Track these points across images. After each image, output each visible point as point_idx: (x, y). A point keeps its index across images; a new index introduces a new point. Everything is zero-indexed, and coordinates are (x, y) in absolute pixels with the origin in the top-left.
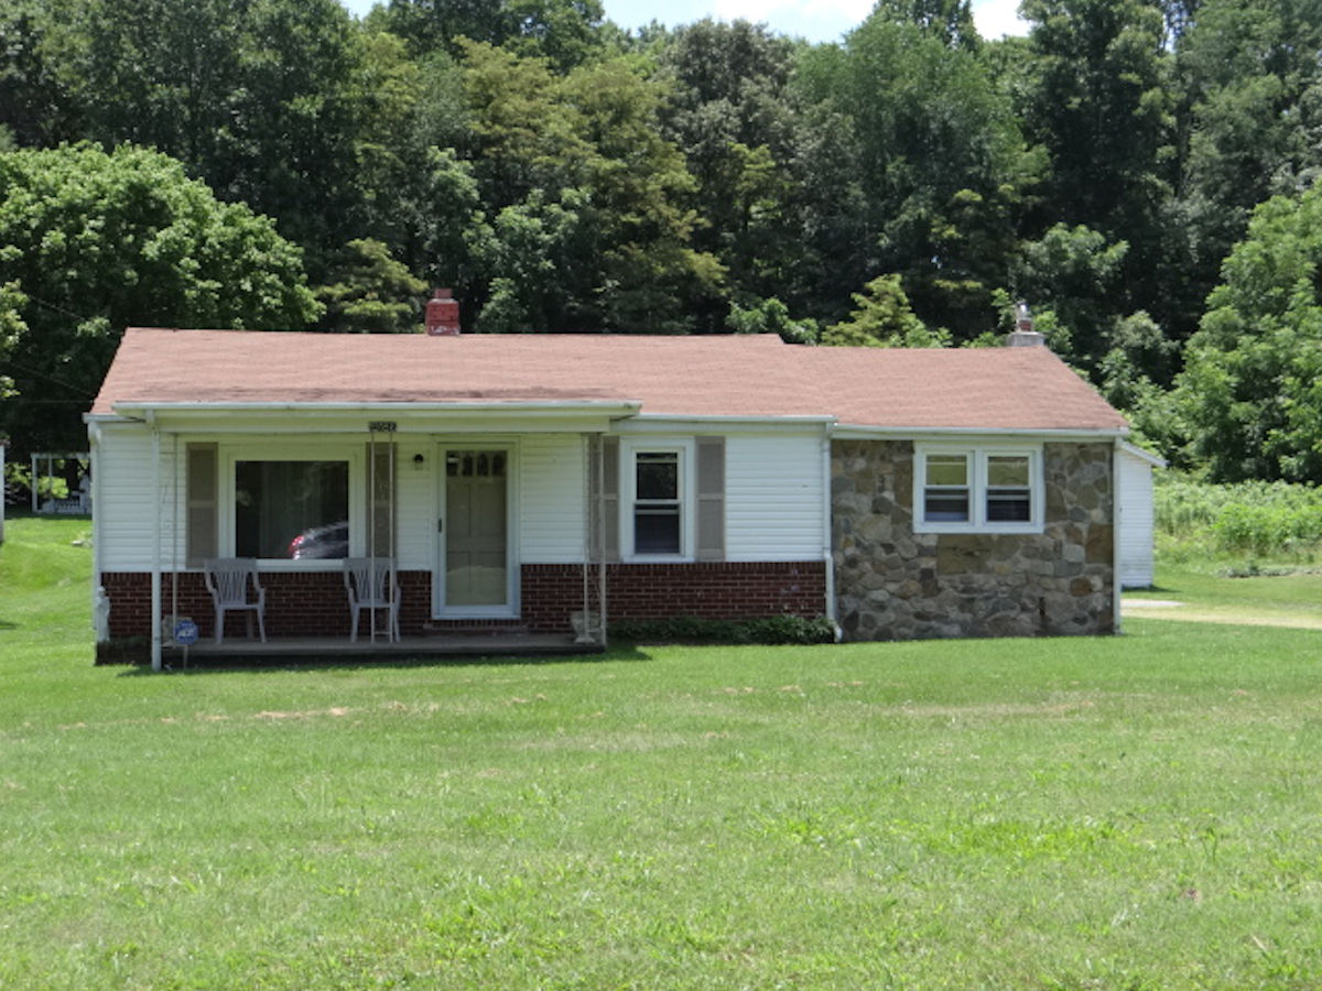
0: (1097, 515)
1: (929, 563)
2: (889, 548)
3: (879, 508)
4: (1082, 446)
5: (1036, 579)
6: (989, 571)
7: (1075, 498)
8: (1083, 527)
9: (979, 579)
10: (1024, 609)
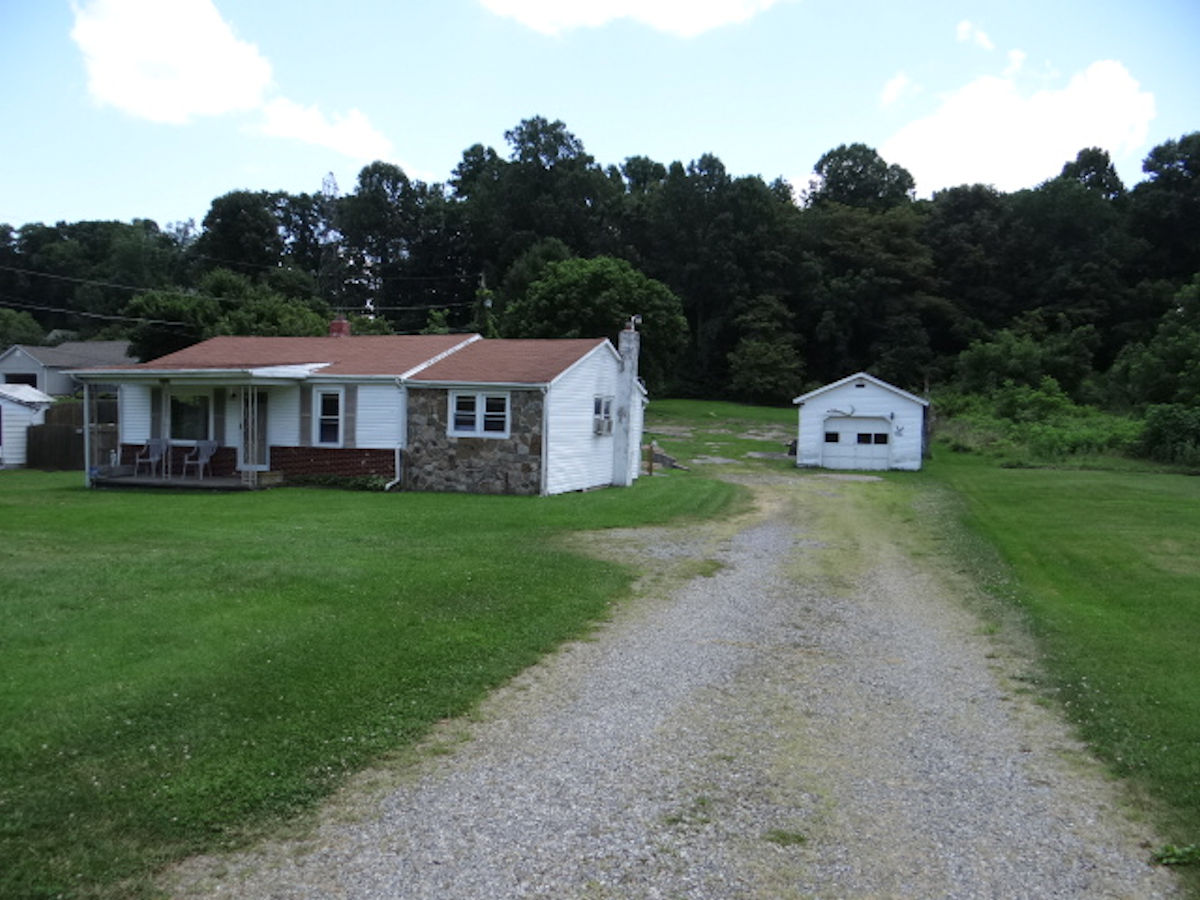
0: (535, 429)
1: (452, 452)
2: (435, 444)
3: (431, 423)
4: (529, 392)
5: (504, 463)
6: (481, 458)
7: (525, 419)
8: (528, 435)
9: (475, 461)
10: (498, 478)
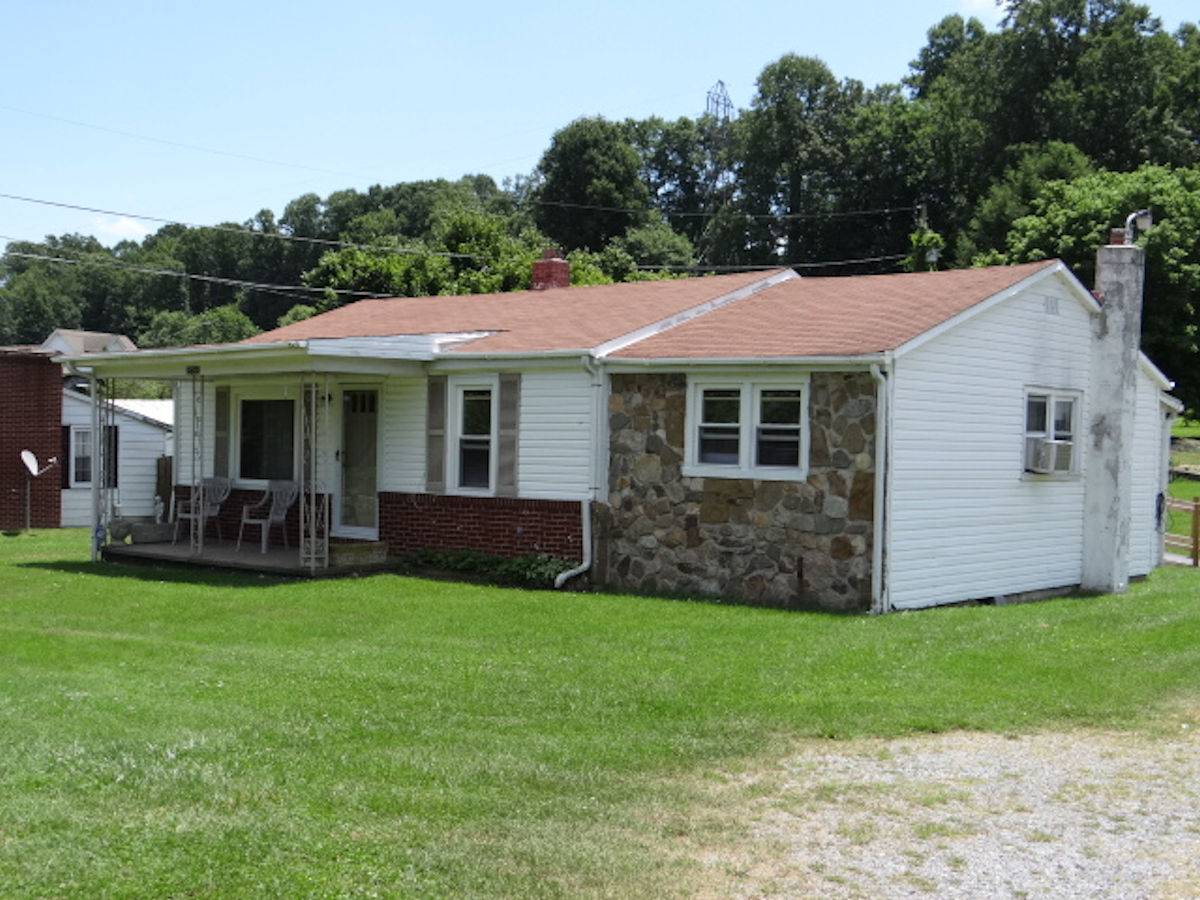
0: (861, 460)
1: (694, 510)
2: (660, 491)
3: (652, 447)
4: (848, 376)
5: (795, 534)
6: (749, 523)
7: (839, 439)
8: (847, 475)
9: (737, 529)
10: (782, 569)
